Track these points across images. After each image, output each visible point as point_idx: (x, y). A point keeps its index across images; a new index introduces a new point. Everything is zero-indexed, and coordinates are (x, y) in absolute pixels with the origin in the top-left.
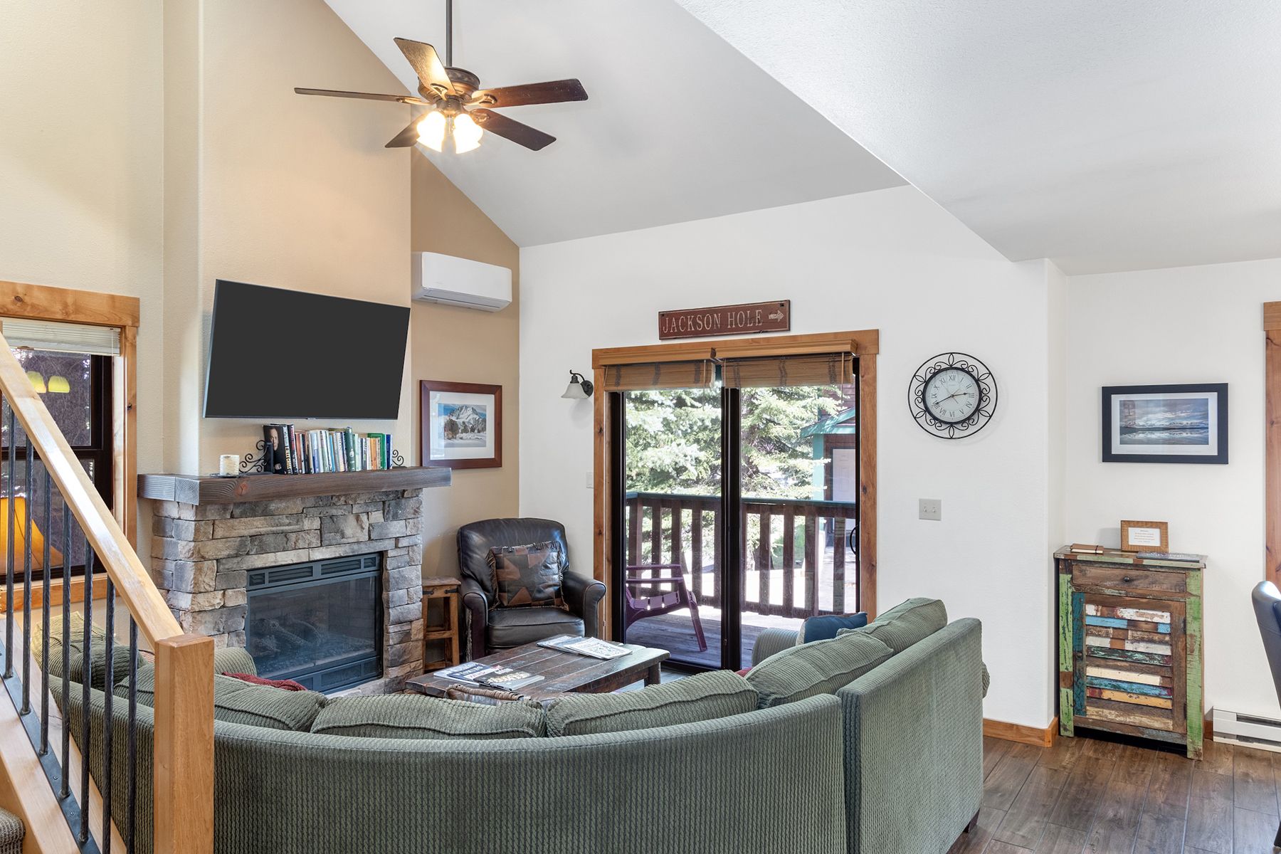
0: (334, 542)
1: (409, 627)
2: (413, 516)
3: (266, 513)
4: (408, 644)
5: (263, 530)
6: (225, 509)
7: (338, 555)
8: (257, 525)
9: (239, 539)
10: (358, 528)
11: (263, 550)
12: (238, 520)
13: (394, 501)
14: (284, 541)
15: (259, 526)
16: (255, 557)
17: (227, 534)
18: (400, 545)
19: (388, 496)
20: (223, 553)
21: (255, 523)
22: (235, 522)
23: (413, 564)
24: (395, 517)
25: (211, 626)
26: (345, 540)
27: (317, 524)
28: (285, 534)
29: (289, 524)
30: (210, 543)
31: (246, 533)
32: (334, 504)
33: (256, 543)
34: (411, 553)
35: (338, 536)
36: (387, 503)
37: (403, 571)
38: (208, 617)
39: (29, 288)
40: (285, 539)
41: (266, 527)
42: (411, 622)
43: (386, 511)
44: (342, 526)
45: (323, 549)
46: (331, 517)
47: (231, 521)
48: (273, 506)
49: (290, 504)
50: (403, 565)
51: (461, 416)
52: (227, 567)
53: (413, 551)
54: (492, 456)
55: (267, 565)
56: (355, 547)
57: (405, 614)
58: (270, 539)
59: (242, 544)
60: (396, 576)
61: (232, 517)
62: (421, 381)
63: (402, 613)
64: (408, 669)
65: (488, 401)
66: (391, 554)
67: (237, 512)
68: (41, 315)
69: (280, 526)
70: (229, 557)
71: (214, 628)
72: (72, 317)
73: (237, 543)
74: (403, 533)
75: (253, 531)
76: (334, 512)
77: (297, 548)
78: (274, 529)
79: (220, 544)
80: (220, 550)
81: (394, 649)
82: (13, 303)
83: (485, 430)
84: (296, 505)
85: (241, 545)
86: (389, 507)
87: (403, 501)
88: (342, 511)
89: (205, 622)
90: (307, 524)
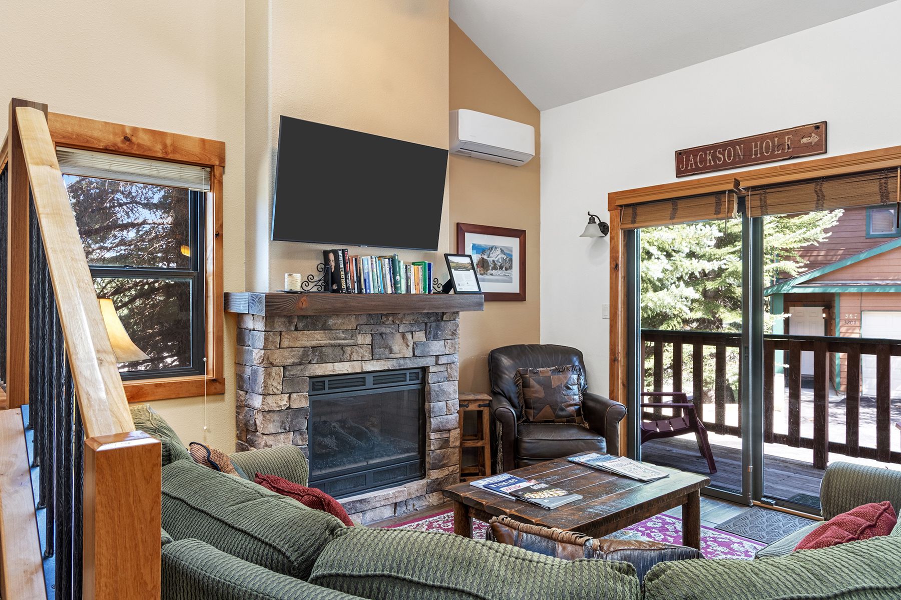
0: (383, 356)
1: (448, 435)
2: (451, 337)
3: (325, 328)
4: (446, 450)
5: (323, 342)
6: (290, 322)
7: (387, 368)
8: (317, 338)
9: (302, 349)
10: (404, 345)
11: (322, 360)
12: (301, 333)
13: (435, 323)
14: (340, 352)
15: (320, 339)
16: (316, 366)
17: (292, 345)
18: (440, 362)
19: (429, 318)
20: (288, 360)
21: (316, 336)
22: (299, 334)
23: (451, 379)
24: (436, 338)
25: (278, 424)
26: (392, 355)
27: (368, 340)
28: (342, 347)
29: (345, 339)
30: (277, 351)
31: (308, 344)
32: (383, 323)
33: (317, 354)
34: (449, 370)
35: (387, 352)
36: (429, 325)
37: (442, 385)
38: (276, 417)
39: (135, 130)
40: (342, 352)
41: (325, 340)
42: (449, 430)
43: (428, 331)
44: (390, 343)
45: (374, 362)
46: (381, 334)
47: (296, 332)
48: (331, 322)
49: (346, 321)
50: (442, 380)
51: (491, 255)
52: (292, 373)
53: (451, 368)
54: (517, 290)
55: (326, 374)
56: (402, 362)
57: (444, 424)
58: (328, 351)
59: (305, 354)
60: (436, 389)
61: (296, 329)
62: (458, 224)
63: (441, 422)
64: (447, 472)
65: (513, 243)
66: (432, 369)
67: (301, 325)
68: (146, 153)
69: (337, 340)
70: (294, 364)
71: (281, 426)
72: (171, 156)
73: (301, 353)
74: (442, 352)
75: (314, 343)
76: (383, 330)
77: (352, 360)
78: (332, 342)
79: (286, 353)
80: (286, 359)
81: (435, 454)
82: (123, 142)
83: (512, 269)
84: (351, 323)
85: (303, 355)
86: (430, 328)
87: (443, 323)
88: (390, 329)
89: (274, 421)
90: (360, 339)
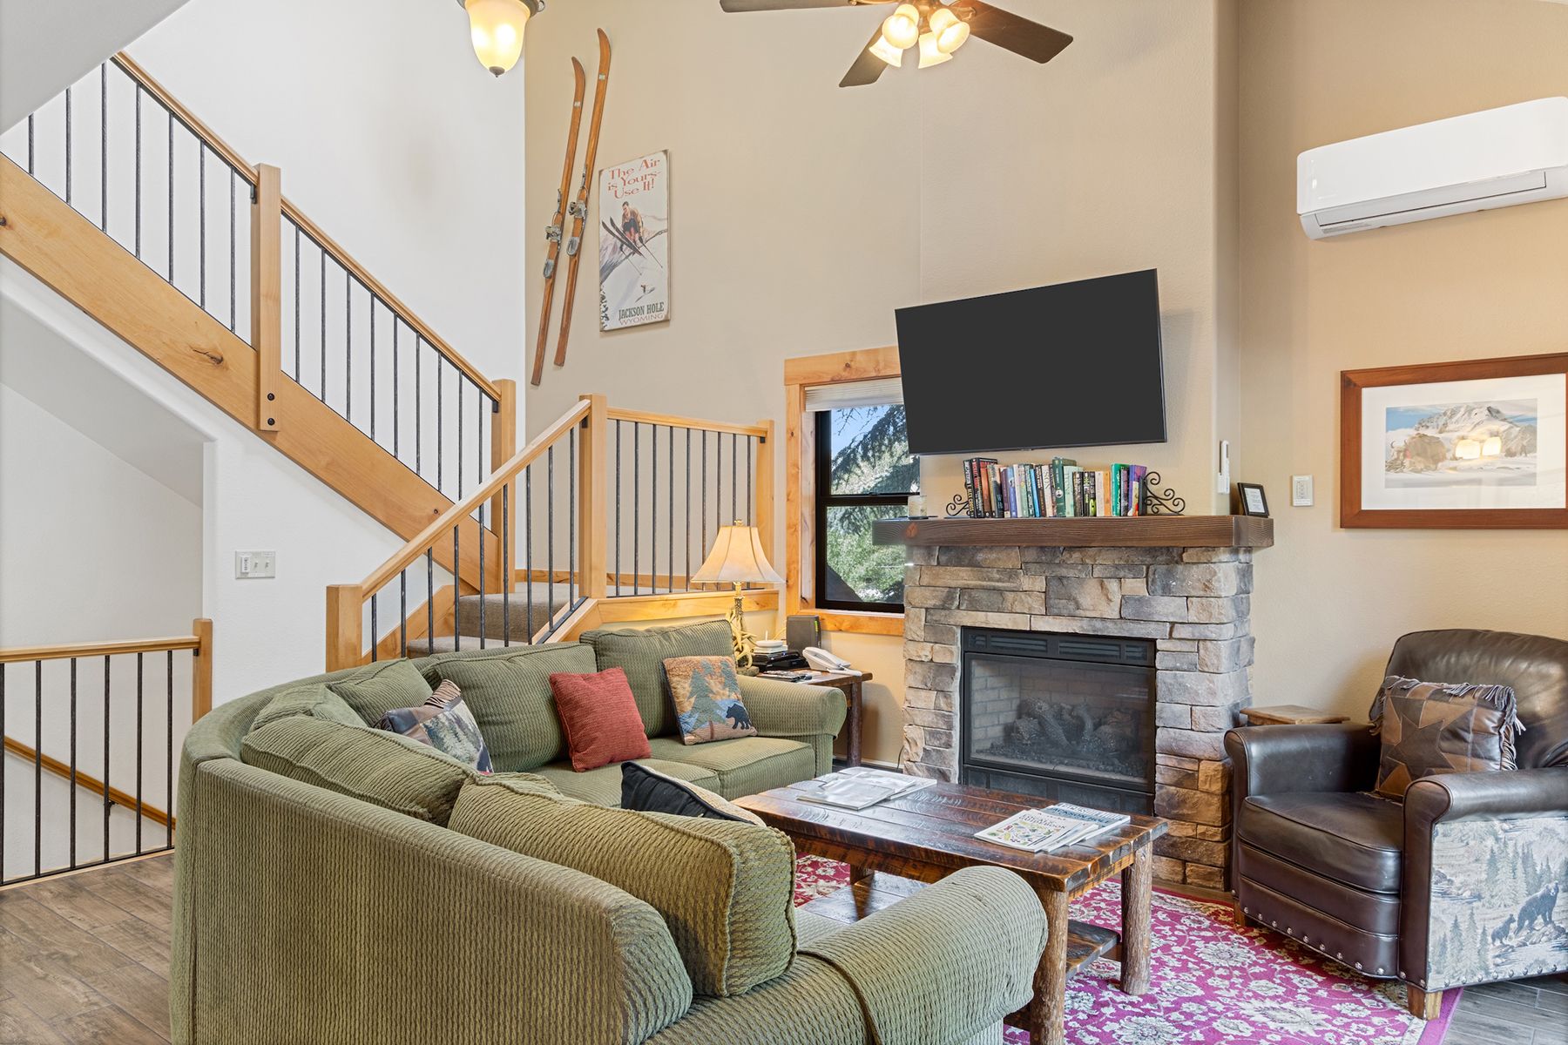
0: (1065, 612)
1: (1196, 768)
2: (1202, 593)
3: (973, 564)
4: (1192, 793)
5: (973, 583)
6: (930, 555)
7: (1071, 631)
8: (962, 577)
9: (947, 589)
10: (1104, 598)
11: (974, 606)
12: (943, 568)
13: (1165, 567)
14: (996, 598)
15: (966, 578)
16: (964, 613)
17: (933, 583)
18: (1175, 635)
19: (1154, 557)
20: (929, 602)
21: (961, 574)
22: (941, 570)
23: (1206, 669)
24: (1167, 591)
25: (920, 678)
26: (1080, 612)
27: (1040, 584)
28: (1000, 591)
29: (999, 580)
30: (918, 589)
31: (953, 584)
32: (1064, 561)
33: (966, 597)
34: (1202, 651)
35: (1072, 606)
36: (1152, 568)
37: (1182, 676)
38: (918, 668)
39: (854, 354)
40: (1001, 598)
41: (972, 580)
42: (1200, 760)
43: (1150, 580)
44: (1075, 592)
45: (1050, 619)
46: (1060, 579)
47: (937, 568)
48: (980, 557)
49: (1003, 555)
50: (1185, 667)
51: (1451, 427)
52: (934, 618)
53: (1206, 649)
55: (977, 625)
56: (1098, 624)
57: (1181, 743)
58: (983, 595)
59: (949, 597)
60: (1169, 681)
61: (939, 564)
62: (1344, 374)
63: (1175, 739)
64: (1191, 833)
66: (1160, 645)
67: (943, 559)
68: (862, 376)
69: (989, 580)
70: (935, 608)
71: (922, 681)
72: (883, 373)
73: (944, 594)
74: (1181, 617)
75: (961, 583)
76: (1064, 572)
77: (1013, 611)
78: (984, 583)
79: (927, 592)
80: (926, 599)
81: (1164, 790)
82: (845, 370)
83: (1534, 450)
84: (1011, 559)
85: (948, 597)
86: (1154, 574)
87: (1180, 567)
88: (1076, 572)
89: (915, 673)
90: (1026, 582)
